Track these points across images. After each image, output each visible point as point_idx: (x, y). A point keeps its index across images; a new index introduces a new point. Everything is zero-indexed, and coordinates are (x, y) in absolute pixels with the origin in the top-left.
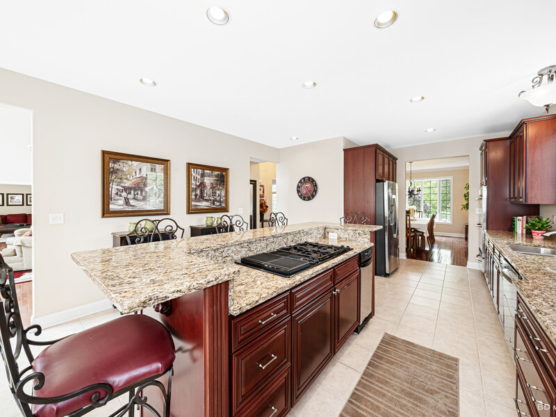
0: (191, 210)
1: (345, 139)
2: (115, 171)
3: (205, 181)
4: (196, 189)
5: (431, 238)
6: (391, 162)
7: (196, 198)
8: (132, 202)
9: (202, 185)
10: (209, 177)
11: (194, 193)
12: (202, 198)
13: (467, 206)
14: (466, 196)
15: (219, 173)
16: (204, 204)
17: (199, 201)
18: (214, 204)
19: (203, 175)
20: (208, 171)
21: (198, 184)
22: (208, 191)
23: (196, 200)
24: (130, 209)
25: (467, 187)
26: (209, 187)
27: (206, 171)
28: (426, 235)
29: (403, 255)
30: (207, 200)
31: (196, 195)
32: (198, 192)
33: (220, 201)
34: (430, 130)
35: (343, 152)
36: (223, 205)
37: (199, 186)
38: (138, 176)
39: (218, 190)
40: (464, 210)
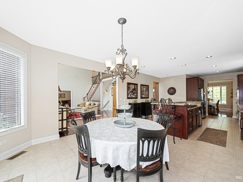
0: (142, 98)
1: (186, 74)
4: (142, 92)
5: (218, 109)
6: (201, 81)
8: (131, 95)
9: (143, 90)
10: (144, 88)
13: (232, 97)
14: (232, 93)
15: (147, 87)
17: (143, 95)
20: (144, 86)
22: (144, 92)
24: (131, 97)
25: (232, 90)
28: (216, 107)
29: (207, 114)
33: (147, 95)
34: (218, 72)
35: (186, 79)
40: (231, 98)
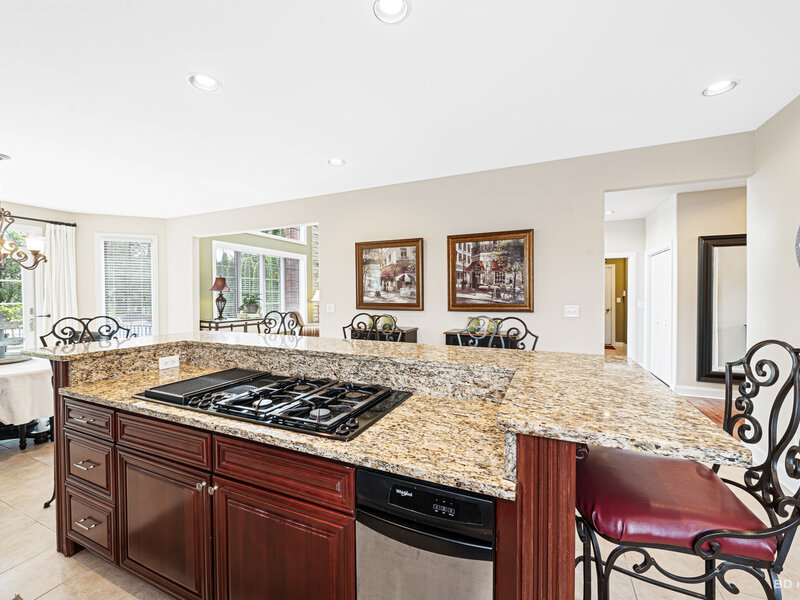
0: (455, 305)
2: (368, 262)
3: (481, 259)
4: (462, 275)
7: (463, 288)
8: (383, 294)
9: (476, 266)
10: (489, 251)
11: (459, 281)
12: (475, 286)
15: (510, 241)
16: (478, 297)
17: (470, 292)
18: (498, 296)
19: (476, 251)
20: (487, 243)
21: (467, 265)
22: (487, 275)
23: (463, 290)
24: (380, 301)
26: (489, 269)
27: (481, 243)
30: (484, 291)
31: (464, 283)
32: (468, 278)
33: (513, 292)
36: (521, 298)
37: (470, 268)
38: (388, 264)
39: (510, 271)
